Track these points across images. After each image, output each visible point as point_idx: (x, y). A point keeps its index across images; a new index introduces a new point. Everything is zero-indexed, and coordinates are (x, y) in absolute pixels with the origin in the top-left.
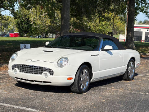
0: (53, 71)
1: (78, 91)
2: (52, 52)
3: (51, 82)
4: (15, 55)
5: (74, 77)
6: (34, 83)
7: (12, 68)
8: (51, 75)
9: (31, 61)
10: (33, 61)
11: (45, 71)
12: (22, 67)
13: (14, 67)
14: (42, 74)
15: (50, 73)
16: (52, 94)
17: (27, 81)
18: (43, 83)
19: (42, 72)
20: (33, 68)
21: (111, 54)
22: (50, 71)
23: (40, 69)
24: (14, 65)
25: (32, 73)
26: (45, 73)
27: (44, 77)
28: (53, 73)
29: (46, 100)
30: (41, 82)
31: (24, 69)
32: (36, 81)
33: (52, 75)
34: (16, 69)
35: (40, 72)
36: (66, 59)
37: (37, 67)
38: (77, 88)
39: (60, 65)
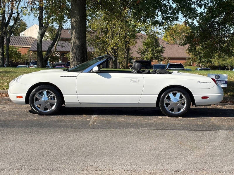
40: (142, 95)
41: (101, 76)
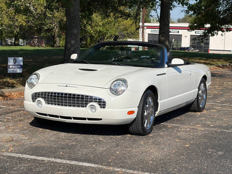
0: (104, 102)
1: (141, 131)
2: (96, 70)
3: (101, 119)
4: (34, 76)
5: (136, 109)
6: (73, 121)
7: (33, 99)
8: (101, 107)
9: (67, 86)
10: (70, 86)
11: (92, 101)
12: (51, 96)
13: (35, 96)
14: (86, 106)
15: (100, 105)
16: (101, 138)
17: (60, 119)
18: (87, 121)
19: (86, 104)
20: (66, 97)
21: (180, 71)
22: (99, 102)
23: (83, 98)
24: (36, 93)
25: (65, 105)
26: (92, 105)
27: (89, 111)
28: (105, 105)
29: (100, 149)
30: (84, 119)
31: (54, 99)
32: (75, 118)
33: (104, 107)
34: (40, 99)
35: (83, 104)
36: (125, 81)
37: (79, 95)
38: (140, 127)
39: (115, 92)
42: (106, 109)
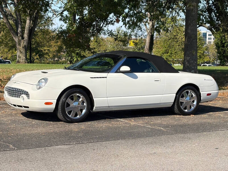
0: (29, 94)
2: (47, 73)
5: (54, 102)
8: (28, 98)
10: (18, 82)
11: (23, 94)
23: (19, 91)
27: (22, 101)
30: (22, 107)
32: (18, 106)
35: (19, 96)
36: (45, 80)
37: (17, 89)
38: (62, 116)
40: (163, 94)
41: (128, 76)
42: (30, 100)
